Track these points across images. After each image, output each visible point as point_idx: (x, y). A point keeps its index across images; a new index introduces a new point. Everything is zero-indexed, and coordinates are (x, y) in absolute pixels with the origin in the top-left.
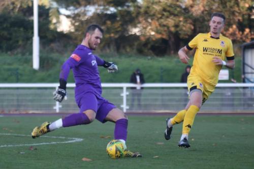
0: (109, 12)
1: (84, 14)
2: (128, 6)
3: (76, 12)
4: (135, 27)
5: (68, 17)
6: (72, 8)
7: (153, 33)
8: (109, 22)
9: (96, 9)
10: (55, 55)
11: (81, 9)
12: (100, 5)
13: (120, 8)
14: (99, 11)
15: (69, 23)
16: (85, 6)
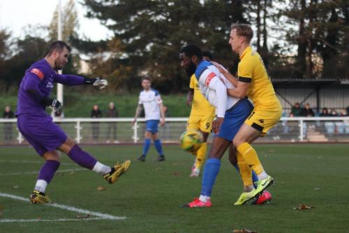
0: (122, 58)
1: (101, 59)
2: (138, 53)
3: (94, 57)
4: (144, 70)
5: (87, 61)
6: (90, 54)
7: (159, 75)
8: (121, 66)
9: (112, 55)
10: (75, 94)
11: (99, 55)
12: (114, 52)
13: (131, 54)
14: (113, 57)
15: (88, 67)
16: (102, 52)
